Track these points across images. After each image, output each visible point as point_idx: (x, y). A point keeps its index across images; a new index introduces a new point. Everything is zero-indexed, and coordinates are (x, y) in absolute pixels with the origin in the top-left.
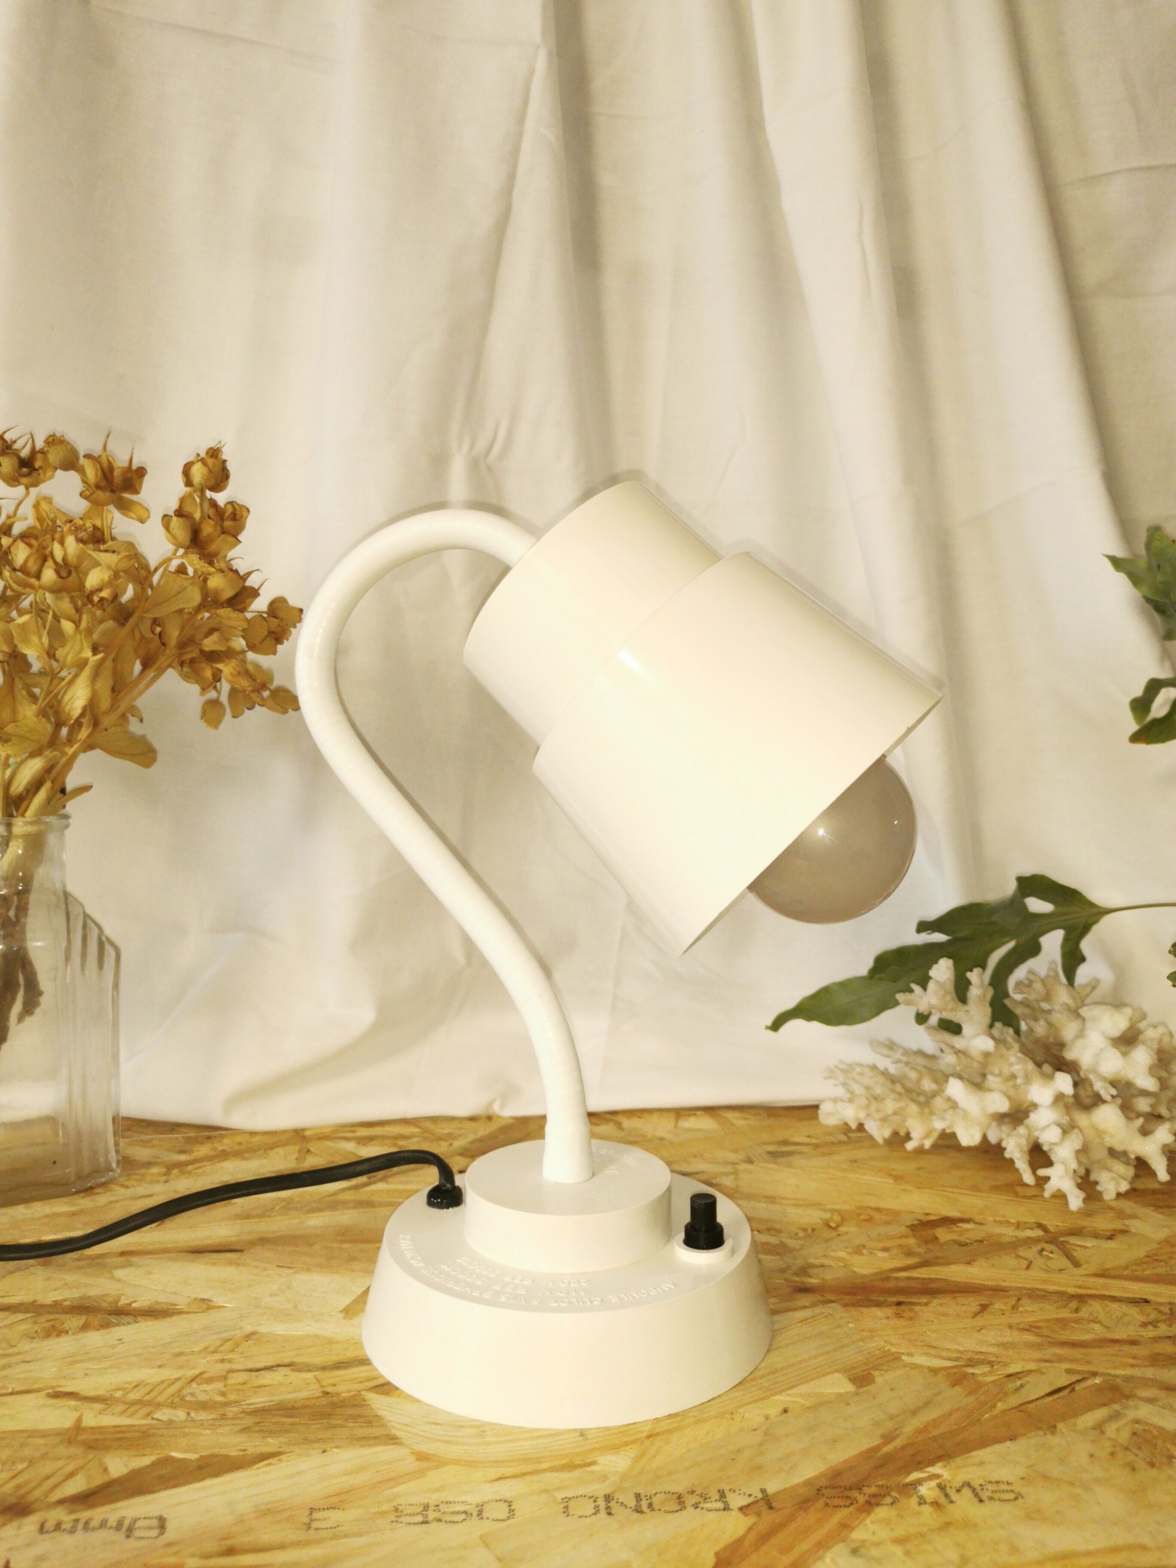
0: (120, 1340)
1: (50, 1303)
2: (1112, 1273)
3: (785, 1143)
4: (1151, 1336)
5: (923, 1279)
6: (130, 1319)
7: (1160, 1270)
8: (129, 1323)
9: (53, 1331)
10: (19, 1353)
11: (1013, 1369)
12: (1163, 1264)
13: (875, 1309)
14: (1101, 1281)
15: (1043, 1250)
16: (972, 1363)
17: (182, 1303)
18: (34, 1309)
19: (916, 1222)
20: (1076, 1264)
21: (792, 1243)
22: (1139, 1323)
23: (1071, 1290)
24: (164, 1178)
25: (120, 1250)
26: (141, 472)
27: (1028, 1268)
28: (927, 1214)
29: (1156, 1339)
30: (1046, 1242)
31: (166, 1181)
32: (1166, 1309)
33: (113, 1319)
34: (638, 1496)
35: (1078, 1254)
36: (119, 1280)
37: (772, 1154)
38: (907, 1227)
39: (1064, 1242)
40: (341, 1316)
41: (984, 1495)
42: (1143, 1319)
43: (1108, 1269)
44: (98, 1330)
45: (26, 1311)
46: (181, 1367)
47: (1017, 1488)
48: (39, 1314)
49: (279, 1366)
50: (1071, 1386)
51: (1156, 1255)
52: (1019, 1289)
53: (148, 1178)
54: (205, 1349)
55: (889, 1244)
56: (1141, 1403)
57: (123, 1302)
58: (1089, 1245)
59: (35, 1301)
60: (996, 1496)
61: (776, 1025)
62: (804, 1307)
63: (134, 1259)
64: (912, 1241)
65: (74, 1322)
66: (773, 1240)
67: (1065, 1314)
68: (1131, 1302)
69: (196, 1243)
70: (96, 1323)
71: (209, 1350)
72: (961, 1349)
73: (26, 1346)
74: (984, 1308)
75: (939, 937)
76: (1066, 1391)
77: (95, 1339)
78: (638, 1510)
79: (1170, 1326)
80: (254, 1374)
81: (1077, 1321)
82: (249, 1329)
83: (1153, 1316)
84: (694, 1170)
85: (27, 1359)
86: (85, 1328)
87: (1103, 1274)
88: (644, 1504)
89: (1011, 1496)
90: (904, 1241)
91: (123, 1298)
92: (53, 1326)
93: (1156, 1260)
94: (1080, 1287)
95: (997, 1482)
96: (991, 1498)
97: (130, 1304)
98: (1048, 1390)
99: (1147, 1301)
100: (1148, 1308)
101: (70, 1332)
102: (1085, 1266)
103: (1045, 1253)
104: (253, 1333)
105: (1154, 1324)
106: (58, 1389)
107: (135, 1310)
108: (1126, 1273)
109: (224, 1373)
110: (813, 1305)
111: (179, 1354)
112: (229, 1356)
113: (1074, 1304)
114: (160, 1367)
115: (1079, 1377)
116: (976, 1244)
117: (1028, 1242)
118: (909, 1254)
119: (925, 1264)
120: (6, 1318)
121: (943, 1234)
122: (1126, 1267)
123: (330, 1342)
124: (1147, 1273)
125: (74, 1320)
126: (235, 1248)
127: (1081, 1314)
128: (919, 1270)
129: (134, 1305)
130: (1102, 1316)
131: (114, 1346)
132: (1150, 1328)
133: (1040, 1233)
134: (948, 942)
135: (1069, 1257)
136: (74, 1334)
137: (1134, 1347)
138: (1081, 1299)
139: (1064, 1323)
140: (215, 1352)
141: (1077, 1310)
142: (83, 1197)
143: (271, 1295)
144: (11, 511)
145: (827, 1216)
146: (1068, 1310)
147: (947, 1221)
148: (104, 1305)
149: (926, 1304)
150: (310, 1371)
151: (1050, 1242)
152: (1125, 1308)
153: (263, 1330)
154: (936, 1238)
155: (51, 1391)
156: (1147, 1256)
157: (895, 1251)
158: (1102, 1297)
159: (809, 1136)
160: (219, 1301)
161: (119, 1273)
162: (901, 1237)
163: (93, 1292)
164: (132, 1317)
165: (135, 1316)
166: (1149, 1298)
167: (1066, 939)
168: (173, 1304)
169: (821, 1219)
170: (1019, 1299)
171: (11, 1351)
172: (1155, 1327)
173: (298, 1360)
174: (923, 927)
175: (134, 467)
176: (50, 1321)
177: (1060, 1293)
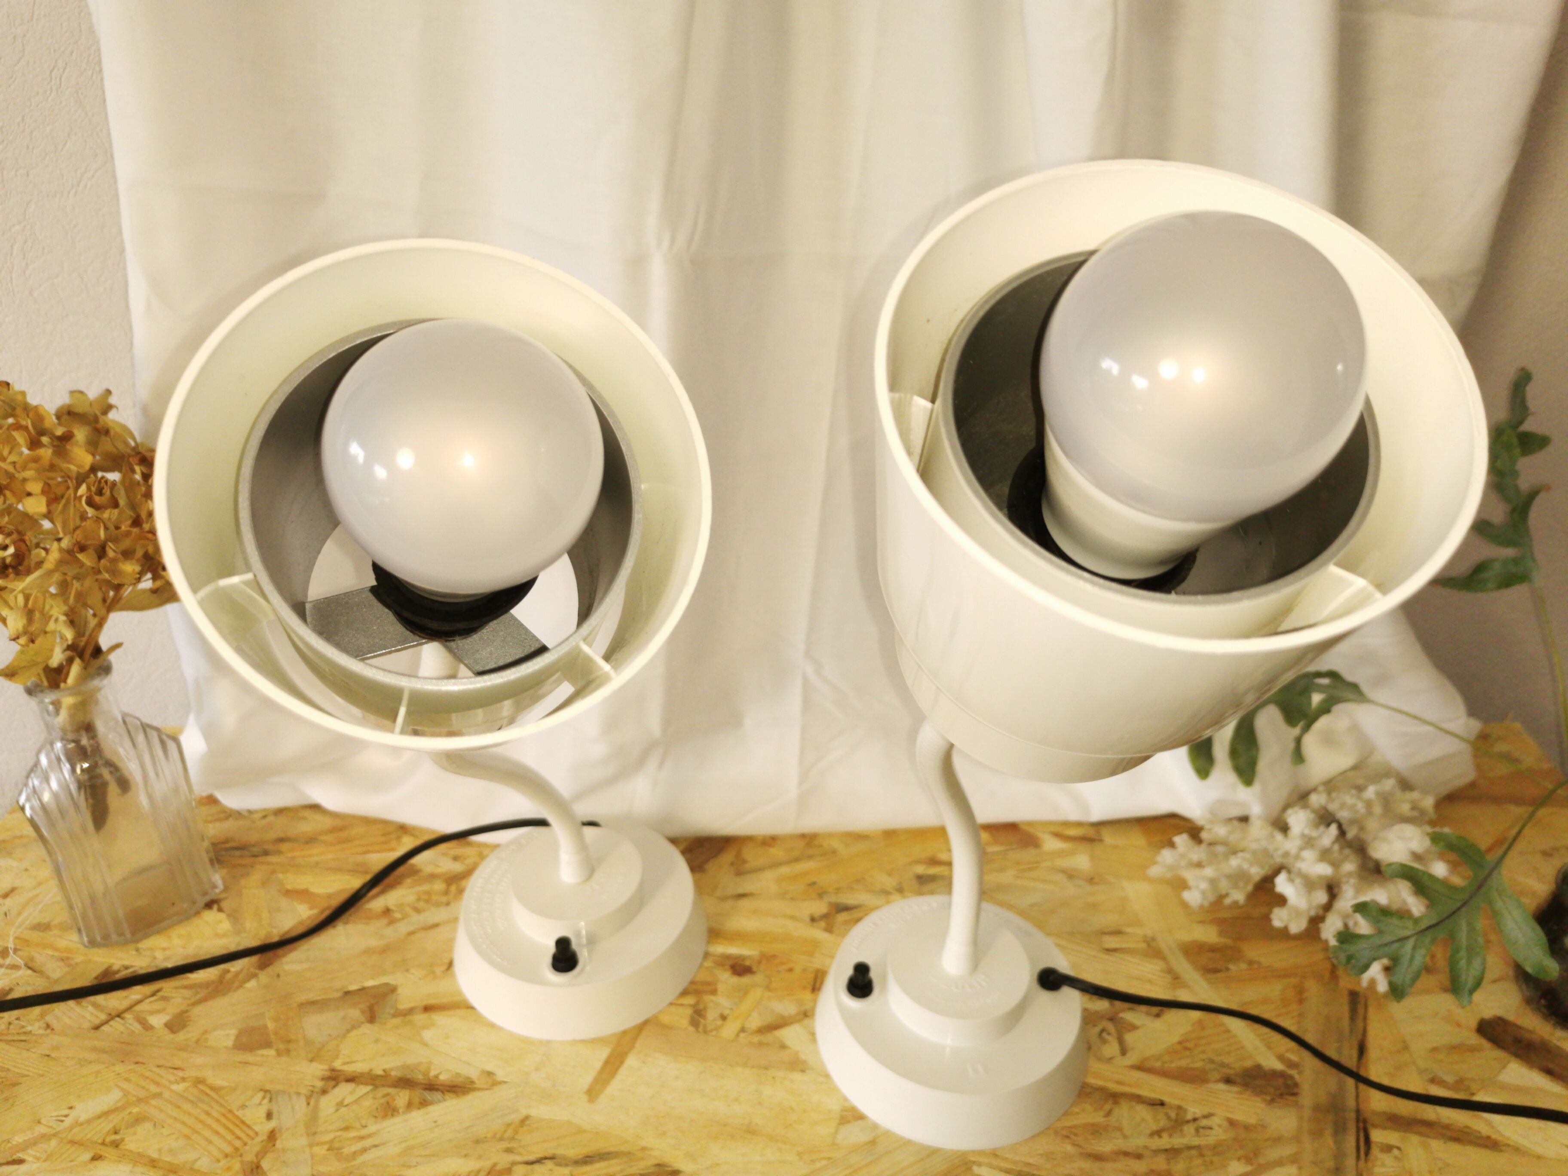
0: (435, 1122)
1: (381, 1073)
2: (1148, 1064)
4: (1154, 1148)
6: (439, 1096)
7: (1183, 1063)
8: (440, 1101)
9: (389, 1110)
10: (369, 1136)
12: (1188, 1053)
14: (1138, 1075)
15: (1103, 1031)
17: (474, 1074)
18: (374, 1080)
20: (1124, 1052)
22: (1148, 1132)
23: (1113, 1087)
24: (444, 899)
25: (425, 1003)
27: (1086, 1056)
29: (1157, 1152)
30: (1109, 1020)
31: (448, 904)
32: (1173, 1115)
33: (428, 1095)
35: (1129, 1038)
36: (426, 1045)
37: (920, 879)
39: (1122, 1019)
40: (585, 1098)
42: (1154, 1127)
43: (1146, 1059)
44: (419, 1109)
45: (366, 1084)
46: (480, 1157)
48: (376, 1087)
49: (546, 1158)
51: (1187, 1041)
53: (434, 898)
54: (494, 1137)
57: (433, 1073)
58: (1140, 1025)
59: (371, 1070)
63: (435, 1018)
65: (402, 1097)
67: (1099, 1118)
68: (1149, 1104)
70: (416, 1101)
71: (498, 1136)
72: (1017, 1158)
73: (373, 1128)
77: (418, 1119)
79: (1170, 1136)
80: (530, 1167)
81: (1106, 1128)
82: (524, 1112)
83: (1162, 1123)
85: (376, 1143)
86: (410, 1106)
87: (1139, 1067)
91: (432, 1068)
92: (388, 1103)
94: (1119, 1083)
97: (437, 1077)
99: (1162, 1104)
100: (1161, 1111)
101: (401, 1110)
102: (1129, 1054)
103: (1104, 1035)
104: (527, 1118)
105: (1158, 1133)
107: (442, 1085)
108: (1158, 1064)
109: (509, 1166)
111: (477, 1142)
112: (513, 1145)
113: (1109, 1105)
114: (466, 1156)
117: (1095, 1021)
122: (1160, 1057)
123: (580, 1131)
124: (1173, 1065)
125: (401, 1094)
127: (1113, 1119)
129: (442, 1077)
130: (1125, 1124)
131: (432, 1130)
132: (1156, 1137)
135: (1121, 1042)
136: (404, 1113)
137: (1138, 1161)
138: (1115, 1097)
139: (1096, 1130)
140: (501, 1139)
141: (1108, 1114)
143: (537, 1069)
146: (1102, 1113)
148: (420, 1077)
150: (566, 1165)
151: (1112, 1021)
152: (1144, 1112)
153: (533, 1112)
156: (1180, 1043)
158: (1133, 1097)
160: (500, 1075)
161: (427, 1035)
163: (411, 1060)
164: (441, 1094)
165: (443, 1092)
166: (1165, 1099)
168: (468, 1078)
171: (364, 1132)
172: (1160, 1137)
173: (559, 1152)
176: (385, 1096)
177: (1102, 1089)
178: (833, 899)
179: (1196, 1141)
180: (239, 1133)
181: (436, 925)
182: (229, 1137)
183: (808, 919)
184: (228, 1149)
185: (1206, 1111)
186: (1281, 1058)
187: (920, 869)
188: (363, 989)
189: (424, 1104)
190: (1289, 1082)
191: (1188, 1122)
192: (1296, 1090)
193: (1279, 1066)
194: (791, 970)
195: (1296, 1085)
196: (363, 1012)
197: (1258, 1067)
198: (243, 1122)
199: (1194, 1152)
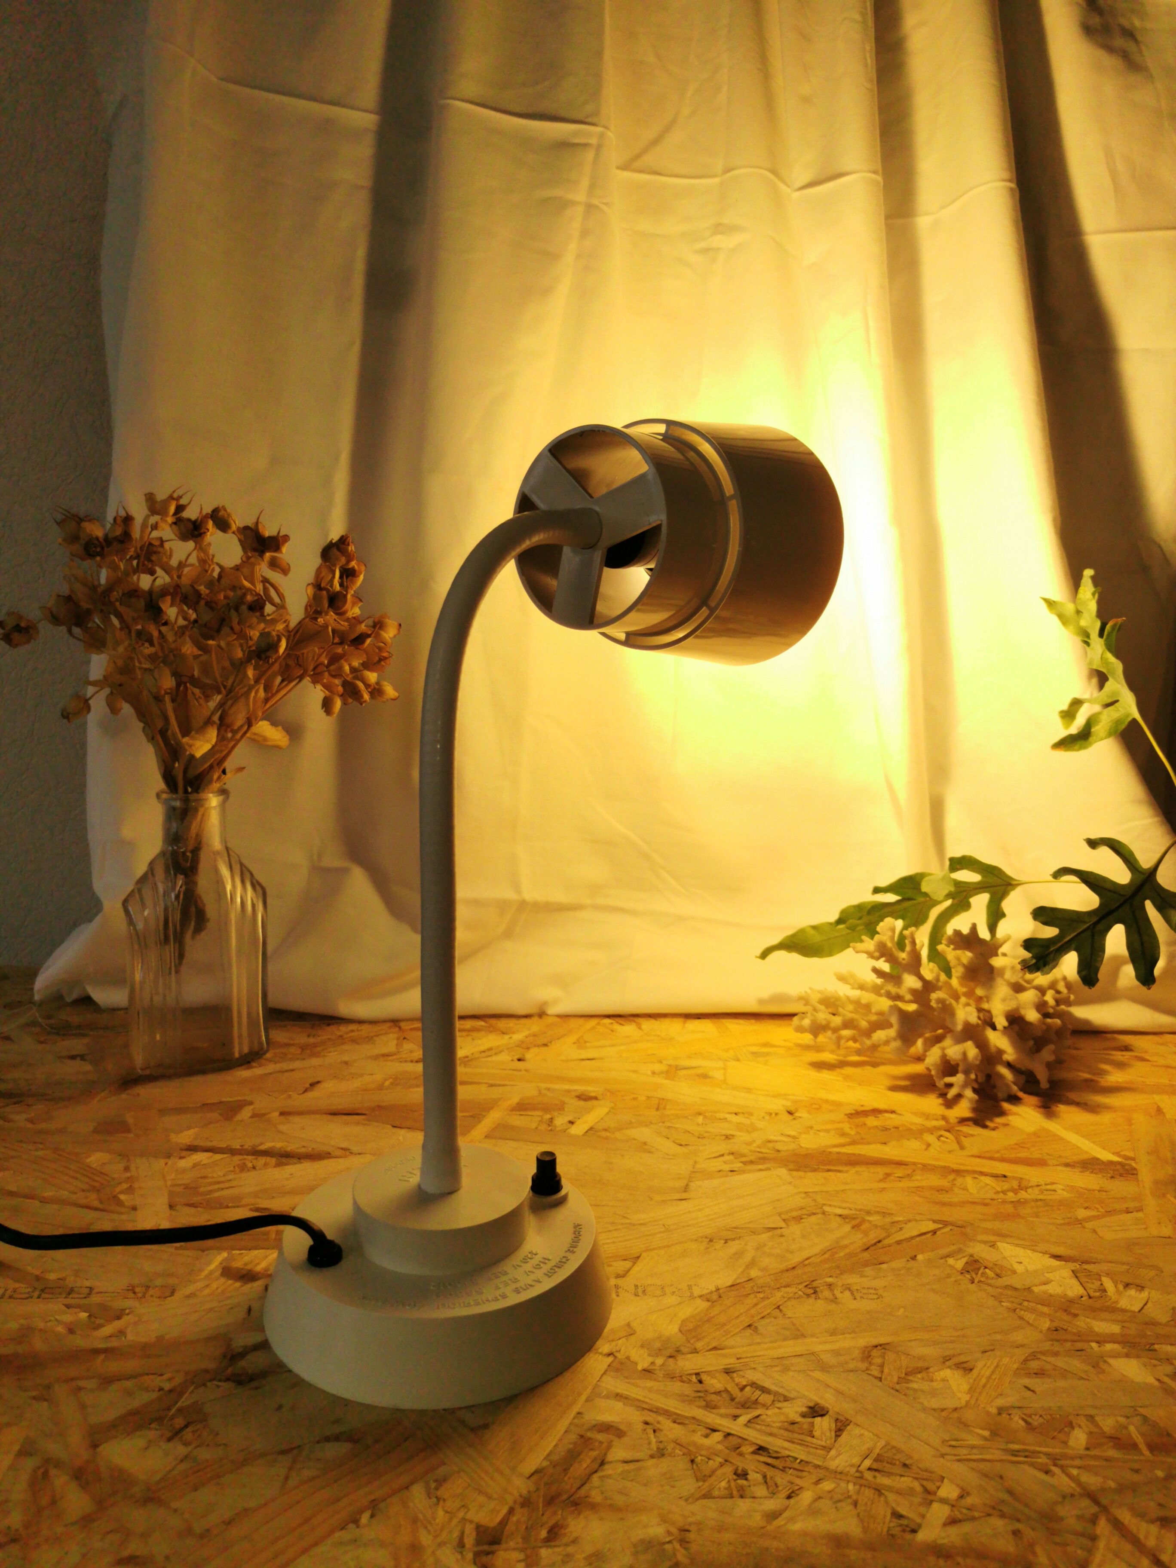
0: (291, 1174)
1: (239, 1147)
2: (987, 1155)
3: (766, 1045)
4: (1000, 1200)
5: (849, 1154)
6: (295, 1161)
7: (1021, 1155)
8: (295, 1163)
9: (245, 1167)
11: (897, 1219)
13: (810, 1174)
14: (978, 1160)
15: (941, 1136)
16: (869, 1213)
17: (330, 1149)
18: (229, 1151)
19: (853, 1112)
20: (962, 1148)
21: (760, 1124)
22: (995, 1191)
23: (955, 1167)
24: (301, 1056)
25: (281, 1110)
26: (286, 538)
27: (926, 1149)
28: (862, 1106)
30: (945, 1130)
32: (1016, 1182)
33: (284, 1160)
34: (636, 1286)
35: (966, 1142)
36: (282, 1133)
37: (754, 1053)
38: (846, 1115)
39: (958, 1131)
41: (858, 1297)
42: (999, 1189)
43: (985, 1152)
44: (276, 1167)
45: (224, 1153)
47: (880, 1292)
48: (234, 1155)
50: (934, 1232)
51: (1024, 1143)
52: (914, 1164)
55: (829, 1127)
56: (978, 1244)
57: (290, 1149)
58: (975, 1133)
59: (230, 1146)
60: (865, 1296)
61: (764, 955)
62: (761, 1170)
63: (291, 1118)
64: (846, 1127)
65: (259, 1161)
66: (746, 1121)
67: (944, 1183)
68: (992, 1176)
69: (334, 1107)
70: (274, 1163)
72: (864, 1203)
73: (230, 1177)
74: (888, 1175)
75: (891, 898)
76: (930, 1234)
77: (275, 1173)
78: (636, 1295)
79: (1016, 1194)
81: (951, 1188)
83: (1006, 1186)
84: (694, 1065)
85: (232, 1185)
86: (266, 1165)
87: (979, 1157)
88: (640, 1290)
89: (876, 1297)
90: (841, 1125)
91: (290, 1145)
92: (245, 1163)
93: (1022, 1147)
94: (960, 1164)
95: (868, 1288)
96: (861, 1297)
97: (293, 1150)
98: (918, 1233)
99: (1005, 1176)
100: (1004, 1180)
101: (257, 1168)
102: (968, 1149)
103: (942, 1138)
105: (1005, 1192)
106: (257, 1206)
107: (298, 1155)
108: (997, 1155)
110: (768, 1169)
113: (951, 1177)
115: (941, 1226)
116: (893, 1130)
117: (931, 1131)
118: (843, 1134)
119: (853, 1143)
120: (211, 1157)
121: (871, 1121)
122: (998, 1152)
124: (1012, 1156)
125: (258, 1159)
126: (359, 1112)
127: (958, 1184)
128: (847, 1147)
129: (298, 1151)
130: (970, 1186)
131: (287, 1179)
132: (1001, 1194)
133: (942, 1123)
134: (898, 902)
135: (959, 1142)
136: (260, 1169)
138: (958, 1172)
139: (940, 1190)
141: (953, 1181)
142: (245, 1069)
144: (183, 558)
145: (788, 1104)
146: (947, 1180)
147: (876, 1112)
148: (277, 1150)
149: (847, 1172)
151: (948, 1131)
152: (988, 1180)
154: (865, 1124)
155: (252, 1207)
156: (1016, 1144)
157: (832, 1133)
158: (974, 1172)
159: (785, 1040)
160: (354, 1149)
161: (283, 1128)
162: (839, 1123)
164: (297, 1159)
165: (299, 1159)
166: (1007, 1174)
167: (991, 901)
168: (324, 1151)
169: (784, 1106)
170: (914, 1171)
171: (223, 1179)
172: (1005, 1194)
174: (877, 890)
175: (281, 534)
176: (240, 1160)
177: (945, 1167)
178: (670, 1062)
179: (1040, 1197)
180: (96, 1178)
181: (293, 1070)
182: (87, 1180)
183: (649, 1073)
184: (84, 1186)
185: (1049, 1181)
186: (1117, 1154)
187: (755, 1049)
188: (221, 1102)
189: (279, 1165)
190: (1127, 1167)
191: (1032, 1187)
192: (1135, 1172)
193: (1116, 1159)
194: (635, 1099)
195: (1135, 1169)
196: (220, 1114)
197: (1098, 1159)
198: (101, 1173)
199: (1039, 1203)
